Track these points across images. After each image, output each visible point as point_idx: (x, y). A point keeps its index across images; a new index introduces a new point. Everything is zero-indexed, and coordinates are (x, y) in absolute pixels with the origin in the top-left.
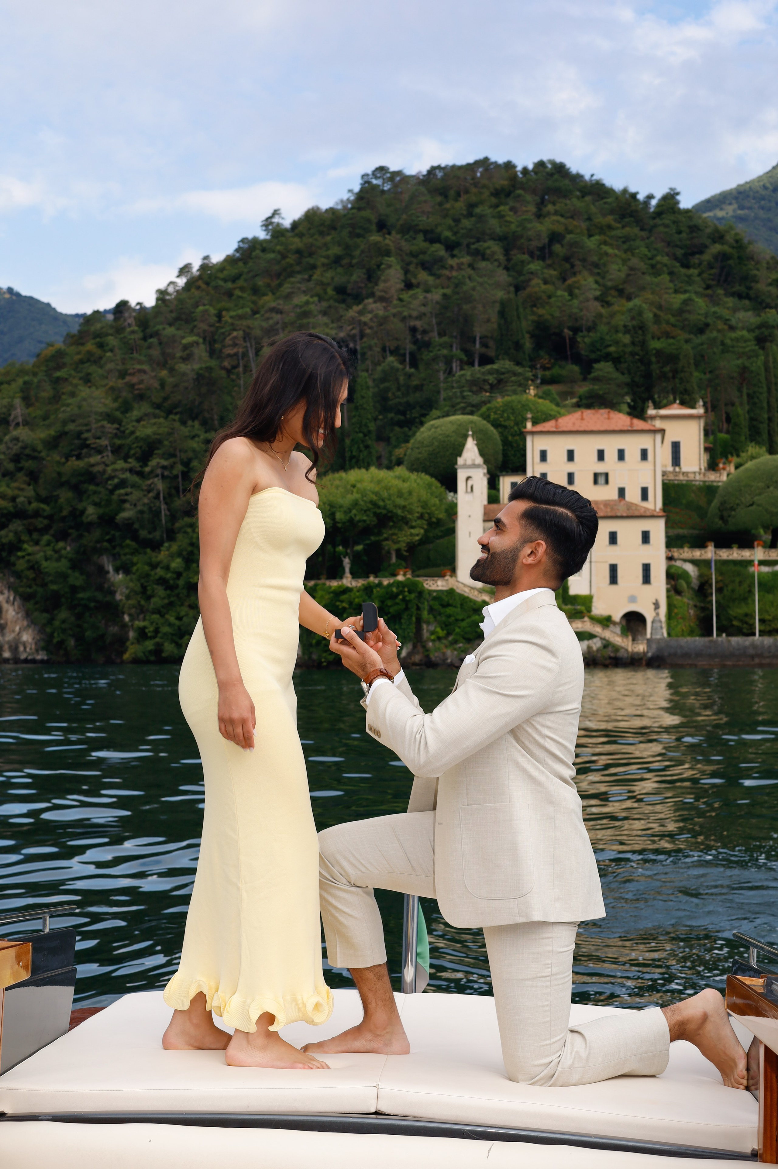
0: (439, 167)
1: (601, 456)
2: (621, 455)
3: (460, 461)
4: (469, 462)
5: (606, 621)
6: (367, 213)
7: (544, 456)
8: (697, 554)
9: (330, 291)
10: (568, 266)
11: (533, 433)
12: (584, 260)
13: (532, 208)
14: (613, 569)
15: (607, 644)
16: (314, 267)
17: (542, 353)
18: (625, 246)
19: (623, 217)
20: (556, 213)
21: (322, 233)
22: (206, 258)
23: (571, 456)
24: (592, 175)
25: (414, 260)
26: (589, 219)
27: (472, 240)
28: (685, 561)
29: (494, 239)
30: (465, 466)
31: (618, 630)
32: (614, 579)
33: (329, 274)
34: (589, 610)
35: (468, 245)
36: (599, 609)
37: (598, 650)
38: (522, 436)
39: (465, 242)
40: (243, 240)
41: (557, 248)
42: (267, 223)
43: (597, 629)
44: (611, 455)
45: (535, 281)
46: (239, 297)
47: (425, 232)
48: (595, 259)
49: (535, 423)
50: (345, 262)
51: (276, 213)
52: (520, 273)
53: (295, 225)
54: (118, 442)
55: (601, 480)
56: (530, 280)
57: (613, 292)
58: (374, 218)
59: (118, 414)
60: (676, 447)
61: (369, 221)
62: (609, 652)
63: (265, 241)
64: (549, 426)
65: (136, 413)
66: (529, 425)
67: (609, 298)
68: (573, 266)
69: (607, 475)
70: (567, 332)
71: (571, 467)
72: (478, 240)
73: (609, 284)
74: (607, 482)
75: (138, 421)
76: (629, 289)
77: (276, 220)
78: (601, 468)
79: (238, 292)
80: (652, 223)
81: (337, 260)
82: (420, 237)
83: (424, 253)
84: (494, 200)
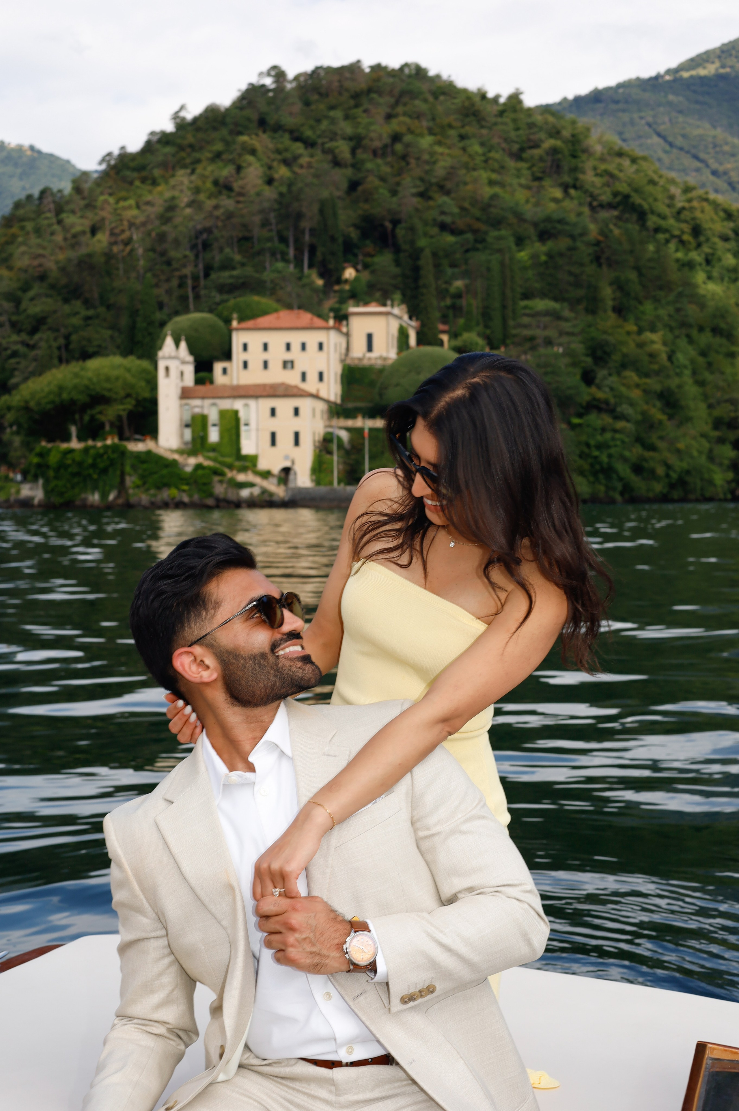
0: (321, 68)
1: (288, 347)
2: (304, 347)
3: (160, 354)
4: (167, 355)
5: (266, 474)
6: (248, 112)
7: (245, 347)
8: (350, 423)
9: (209, 185)
10: (403, 164)
11: (237, 329)
12: (418, 159)
13: (383, 110)
14: (273, 435)
15: (264, 491)
16: (198, 161)
17: (368, 242)
18: (461, 144)
19: (467, 115)
20: (405, 114)
21: (215, 129)
22: (123, 148)
23: (265, 347)
24: (449, 76)
25: (279, 157)
26: (433, 119)
27: (326, 140)
28: (341, 428)
29: (344, 139)
30: (164, 358)
31: (275, 481)
32: (273, 443)
33: (210, 168)
34: (255, 465)
35: (323, 144)
36: (263, 465)
37: (259, 496)
38: (230, 332)
39: (320, 141)
40: (152, 133)
41: (399, 147)
42: (176, 116)
43: (258, 480)
44: (296, 347)
45: (371, 178)
46: (138, 187)
47: (291, 132)
48: (426, 157)
49: (241, 320)
50: (225, 156)
51: (182, 108)
52: (359, 170)
53: (196, 120)
54: (14, 318)
55: (289, 365)
56: (366, 177)
57: (435, 188)
58: (255, 117)
59: (19, 293)
60: (370, 337)
61: (249, 120)
62: (266, 497)
63: (171, 134)
64: (250, 323)
65: (31, 293)
66: (235, 324)
67: (431, 194)
68: (408, 164)
69: (292, 362)
70: (388, 225)
71: (265, 356)
72: (331, 140)
73: (434, 180)
74: (292, 367)
75: (32, 299)
76: (449, 185)
77: (182, 114)
78: (288, 356)
79: (137, 183)
80: (493, 120)
81: (218, 155)
82: (287, 136)
83: (286, 150)
84: (352, 102)
